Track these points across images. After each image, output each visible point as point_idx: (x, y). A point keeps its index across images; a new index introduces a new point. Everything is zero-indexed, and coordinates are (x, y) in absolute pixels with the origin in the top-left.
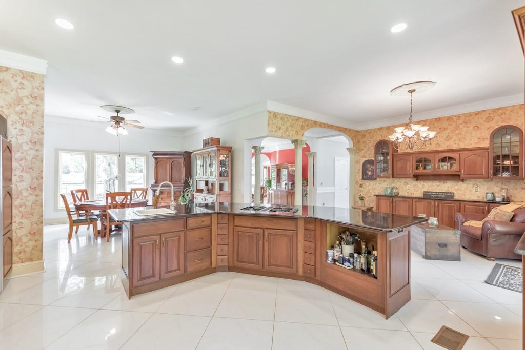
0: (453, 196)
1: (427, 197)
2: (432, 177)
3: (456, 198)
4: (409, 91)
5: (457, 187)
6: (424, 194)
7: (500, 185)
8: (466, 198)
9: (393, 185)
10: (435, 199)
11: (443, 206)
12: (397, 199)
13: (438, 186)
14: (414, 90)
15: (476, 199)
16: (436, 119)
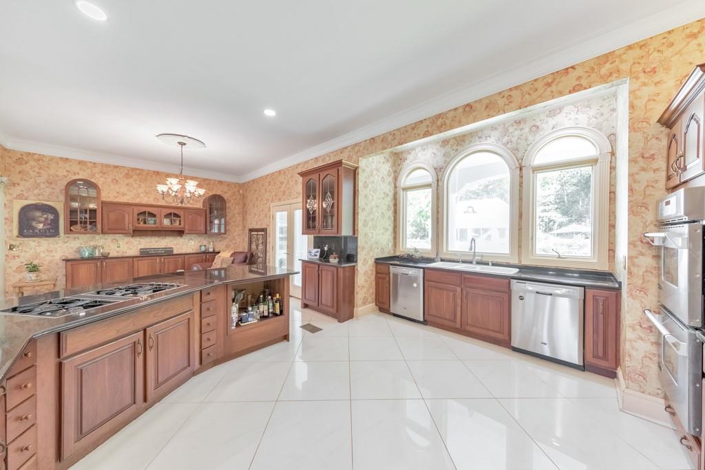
0: (173, 251)
1: (145, 254)
2: (150, 233)
3: (175, 252)
4: (179, 143)
5: (175, 242)
6: (141, 252)
7: (207, 239)
8: (183, 251)
9: (93, 243)
10: (160, 256)
11: (169, 262)
12: (107, 261)
13: (156, 242)
14: (185, 144)
15: (191, 251)
16: (154, 172)
